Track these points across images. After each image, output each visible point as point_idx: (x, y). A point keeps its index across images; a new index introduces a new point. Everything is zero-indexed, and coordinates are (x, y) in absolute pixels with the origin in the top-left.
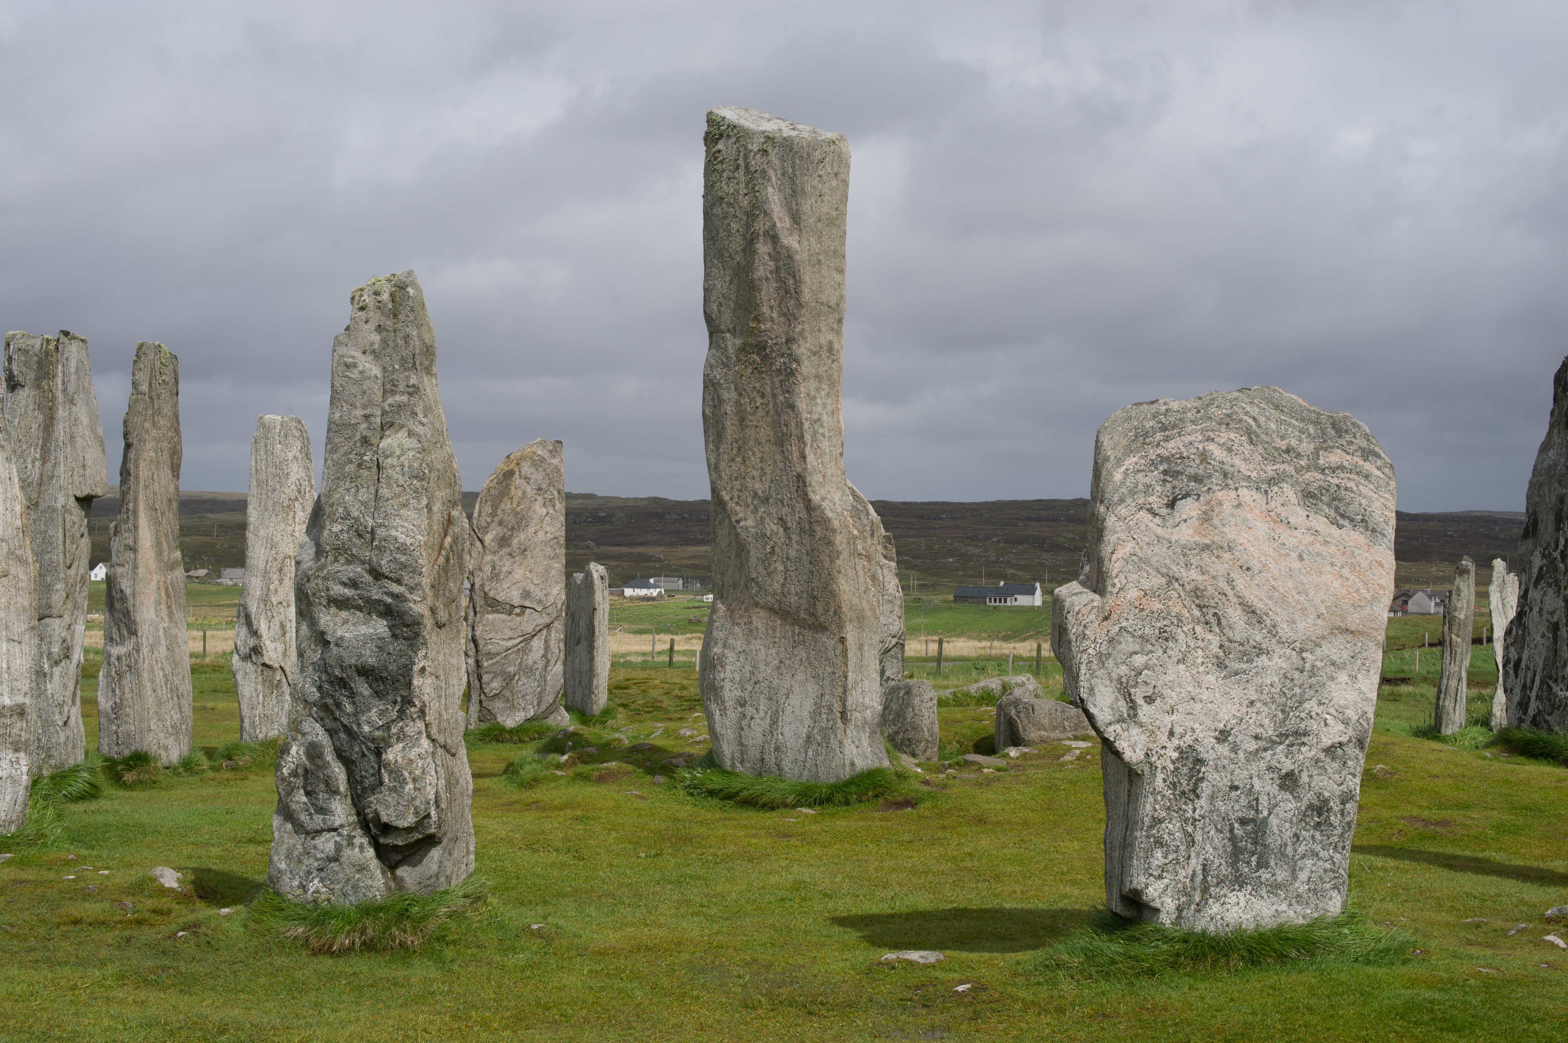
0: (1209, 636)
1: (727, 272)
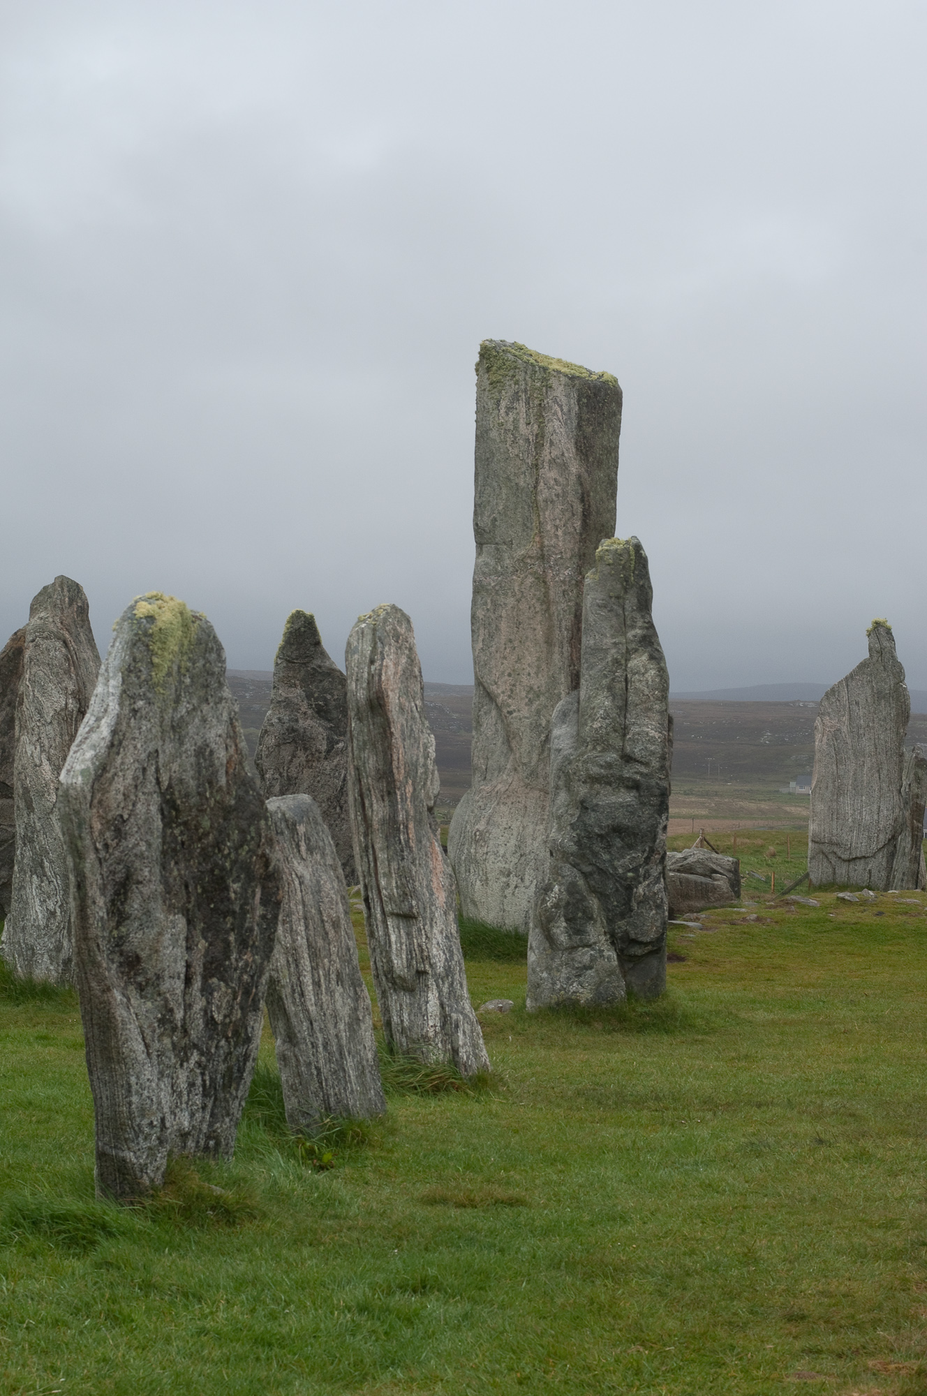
1: (504, 491)
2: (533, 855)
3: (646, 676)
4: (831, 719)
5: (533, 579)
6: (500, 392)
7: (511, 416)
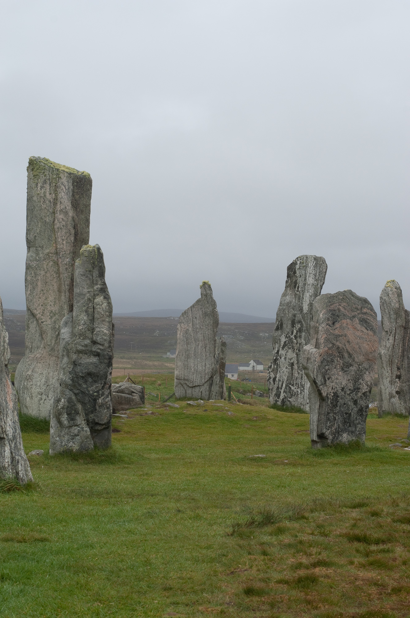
0: (341, 361)
1: (40, 224)
2: (52, 386)
3: (102, 306)
4: (184, 325)
5: (53, 263)
6: (38, 180)
7: (43, 191)
